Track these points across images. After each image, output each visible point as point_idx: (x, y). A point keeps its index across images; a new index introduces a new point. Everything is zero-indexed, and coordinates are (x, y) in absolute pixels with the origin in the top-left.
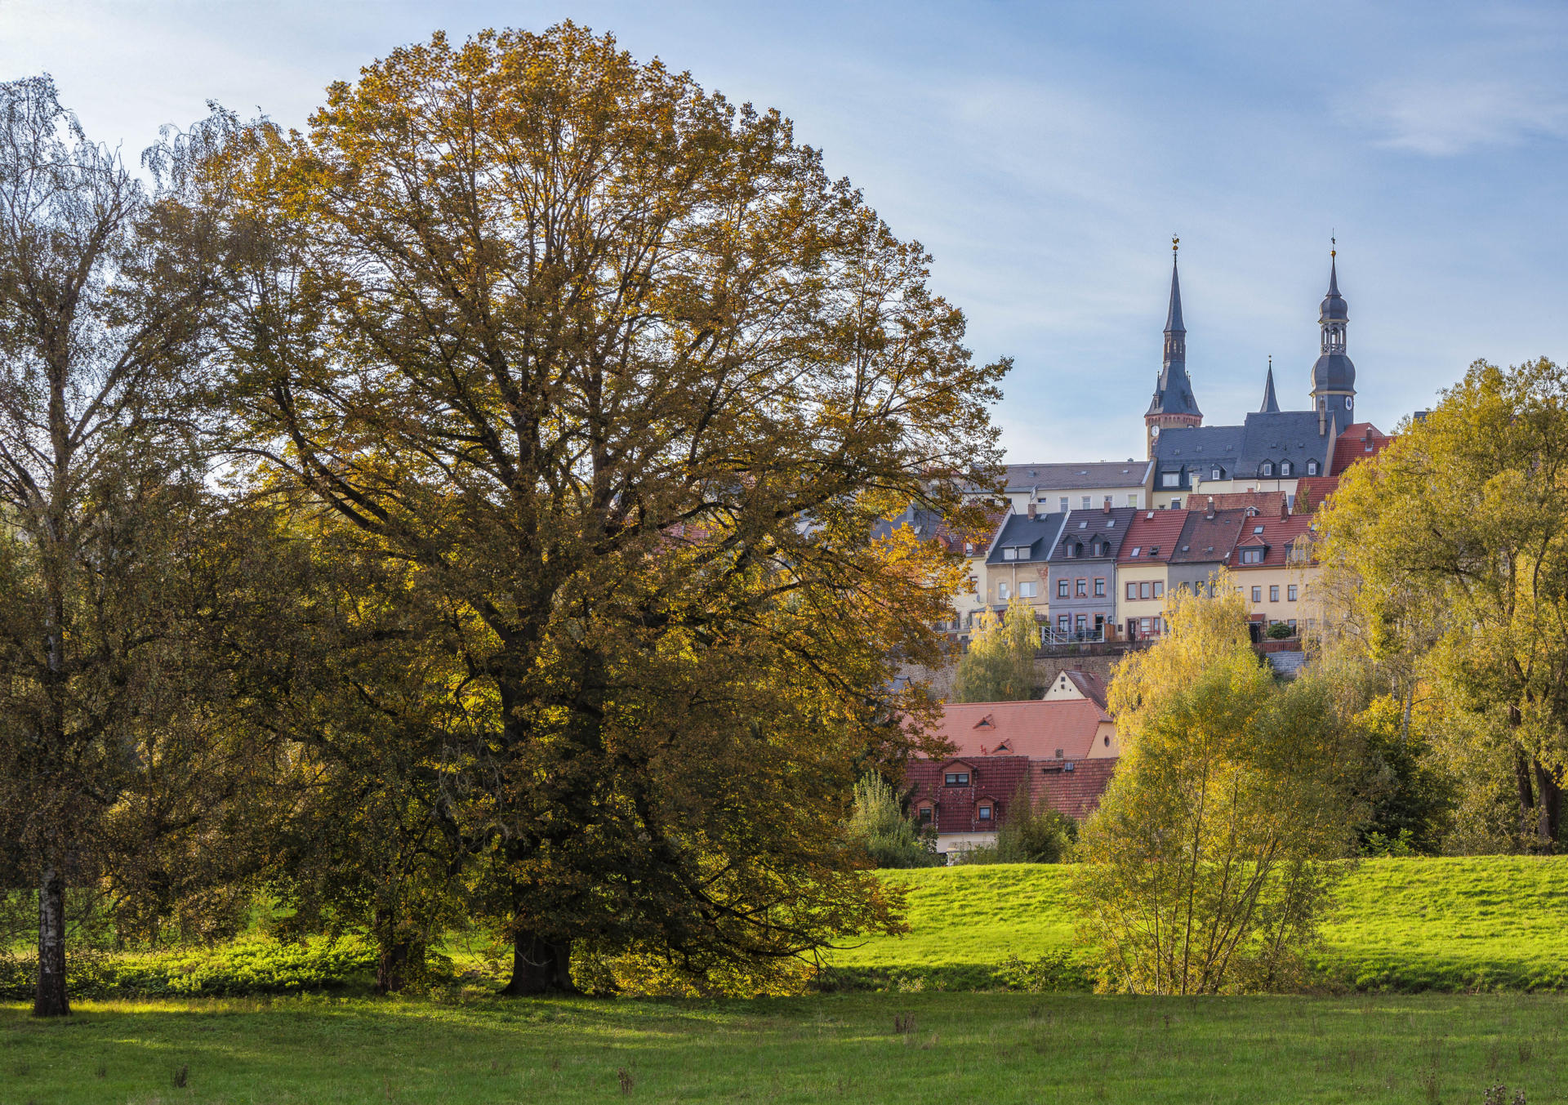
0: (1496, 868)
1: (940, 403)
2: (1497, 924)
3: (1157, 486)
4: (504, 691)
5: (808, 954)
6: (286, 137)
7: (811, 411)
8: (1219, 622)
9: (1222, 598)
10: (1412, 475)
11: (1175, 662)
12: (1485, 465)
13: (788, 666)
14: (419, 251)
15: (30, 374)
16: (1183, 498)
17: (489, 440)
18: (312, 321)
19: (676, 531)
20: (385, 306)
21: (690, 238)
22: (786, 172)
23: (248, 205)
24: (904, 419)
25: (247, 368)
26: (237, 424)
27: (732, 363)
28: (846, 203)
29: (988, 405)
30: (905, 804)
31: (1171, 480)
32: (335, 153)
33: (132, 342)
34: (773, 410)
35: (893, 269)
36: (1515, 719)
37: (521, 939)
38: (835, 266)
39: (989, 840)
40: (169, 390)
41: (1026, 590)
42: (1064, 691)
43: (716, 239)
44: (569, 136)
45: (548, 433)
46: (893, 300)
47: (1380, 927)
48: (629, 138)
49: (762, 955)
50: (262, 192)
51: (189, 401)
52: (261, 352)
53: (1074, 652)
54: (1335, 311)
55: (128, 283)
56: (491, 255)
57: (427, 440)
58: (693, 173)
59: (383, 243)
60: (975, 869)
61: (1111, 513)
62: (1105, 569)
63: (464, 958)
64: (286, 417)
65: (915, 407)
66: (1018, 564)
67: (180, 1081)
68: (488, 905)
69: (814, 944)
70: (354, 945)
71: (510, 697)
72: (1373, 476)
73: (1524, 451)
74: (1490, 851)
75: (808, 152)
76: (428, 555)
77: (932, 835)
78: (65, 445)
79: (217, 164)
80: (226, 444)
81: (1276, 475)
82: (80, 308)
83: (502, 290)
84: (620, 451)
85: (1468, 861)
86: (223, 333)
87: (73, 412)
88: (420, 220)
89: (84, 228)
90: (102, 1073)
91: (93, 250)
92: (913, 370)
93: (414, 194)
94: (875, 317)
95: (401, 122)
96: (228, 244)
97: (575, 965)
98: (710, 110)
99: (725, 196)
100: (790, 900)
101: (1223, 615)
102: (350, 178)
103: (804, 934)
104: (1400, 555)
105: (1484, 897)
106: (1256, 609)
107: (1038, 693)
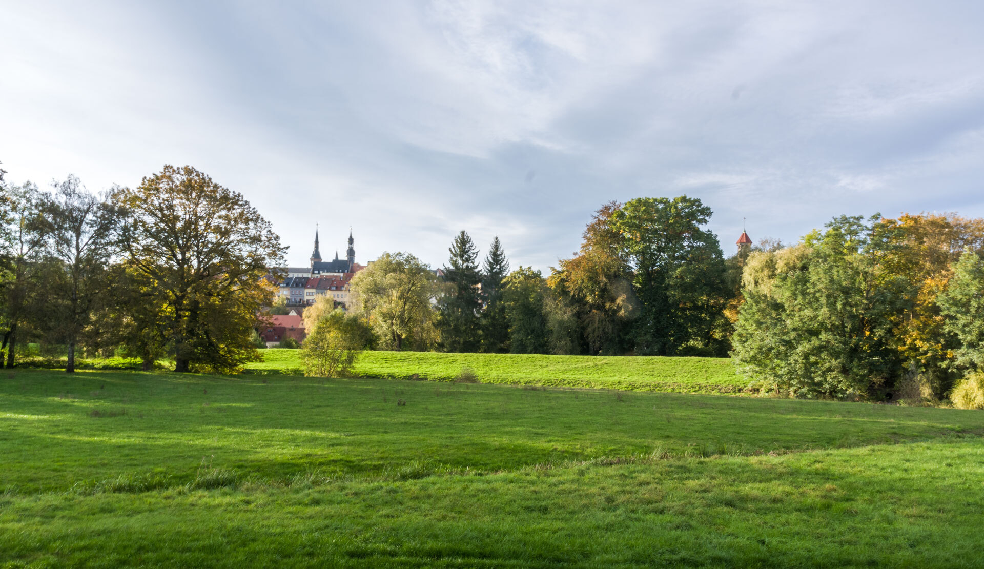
0: (388, 353)
1: (273, 254)
2: (389, 365)
3: (313, 273)
4: (176, 308)
5: (242, 366)
6: (131, 191)
7: (245, 254)
8: (327, 301)
9: (328, 296)
10: (371, 274)
11: (317, 308)
12: (386, 272)
13: (238, 305)
14: (160, 216)
15: (71, 236)
16: (319, 276)
17: (175, 256)
18: (136, 229)
19: (215, 277)
20: (152, 227)
21: (220, 217)
22: (241, 205)
23: (122, 204)
24: (266, 257)
25: (121, 238)
26: (118, 249)
27: (228, 244)
28: (254, 212)
29: (284, 255)
30: (260, 335)
31: (316, 272)
32: (142, 195)
33: (95, 231)
34: (237, 253)
35: (264, 226)
36: (392, 324)
37: (178, 360)
38: (251, 225)
39: (278, 343)
40: (103, 241)
41: (285, 293)
42: (293, 313)
43: (227, 218)
44: (194, 195)
45: (188, 255)
46: (264, 233)
47: (364, 365)
48: (206, 196)
49: (232, 366)
50: (124, 202)
51: (107, 244)
52: (124, 235)
53: (295, 306)
54: (351, 240)
55: (95, 219)
56: (177, 218)
57: (160, 255)
58: (221, 204)
59: (152, 214)
60: (275, 349)
61: (304, 278)
62: (302, 289)
63: (165, 363)
64: (128, 248)
65: (269, 255)
66: (283, 287)
67: (102, 387)
68: (170, 353)
69: (243, 363)
70: (139, 360)
71: (177, 310)
72: (362, 273)
73: (394, 270)
74: (387, 350)
75: (246, 202)
76: (160, 279)
77: (265, 342)
78: (79, 252)
79: (114, 196)
80: (115, 252)
81: (339, 272)
82: (84, 223)
83: (179, 225)
84: (203, 259)
85: (382, 352)
86: (115, 230)
87: (81, 245)
88: (161, 210)
89: (85, 207)
90: (84, 385)
91: (87, 212)
92: (268, 247)
93: (160, 204)
94: (260, 236)
95: (157, 189)
96: (117, 212)
97: (190, 366)
98: (225, 191)
99: (229, 209)
100: (239, 354)
101: (328, 300)
102: (145, 201)
103: (242, 361)
104: (368, 289)
105: (386, 360)
106: (335, 299)
107: (287, 314)
